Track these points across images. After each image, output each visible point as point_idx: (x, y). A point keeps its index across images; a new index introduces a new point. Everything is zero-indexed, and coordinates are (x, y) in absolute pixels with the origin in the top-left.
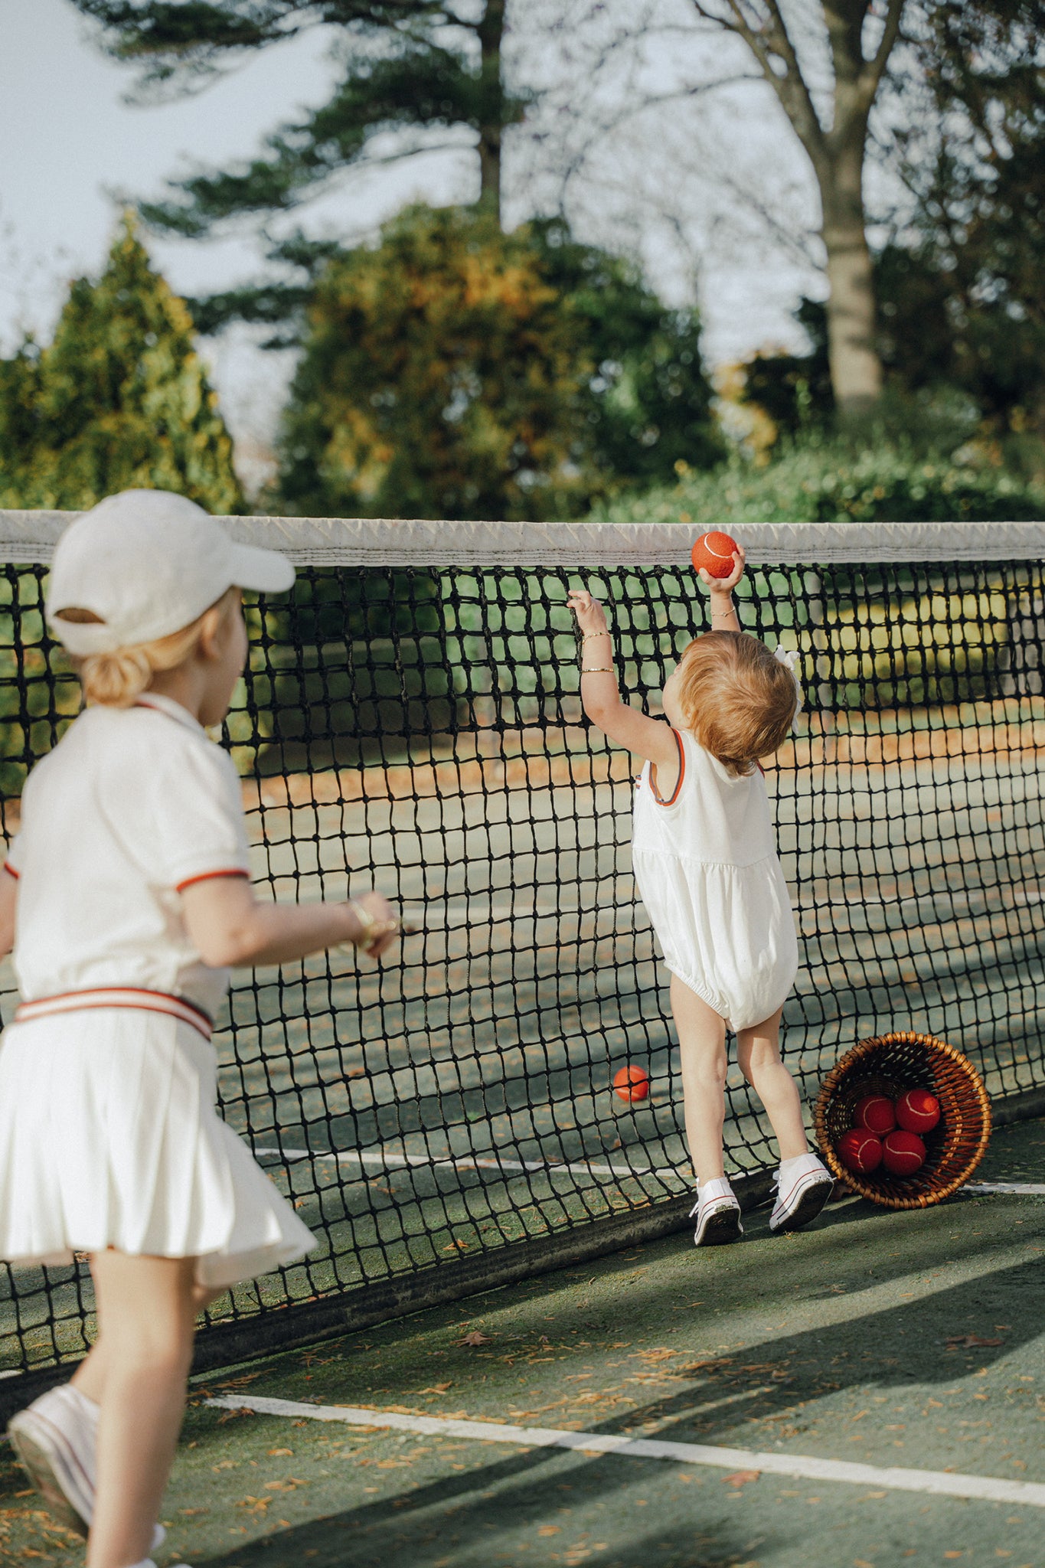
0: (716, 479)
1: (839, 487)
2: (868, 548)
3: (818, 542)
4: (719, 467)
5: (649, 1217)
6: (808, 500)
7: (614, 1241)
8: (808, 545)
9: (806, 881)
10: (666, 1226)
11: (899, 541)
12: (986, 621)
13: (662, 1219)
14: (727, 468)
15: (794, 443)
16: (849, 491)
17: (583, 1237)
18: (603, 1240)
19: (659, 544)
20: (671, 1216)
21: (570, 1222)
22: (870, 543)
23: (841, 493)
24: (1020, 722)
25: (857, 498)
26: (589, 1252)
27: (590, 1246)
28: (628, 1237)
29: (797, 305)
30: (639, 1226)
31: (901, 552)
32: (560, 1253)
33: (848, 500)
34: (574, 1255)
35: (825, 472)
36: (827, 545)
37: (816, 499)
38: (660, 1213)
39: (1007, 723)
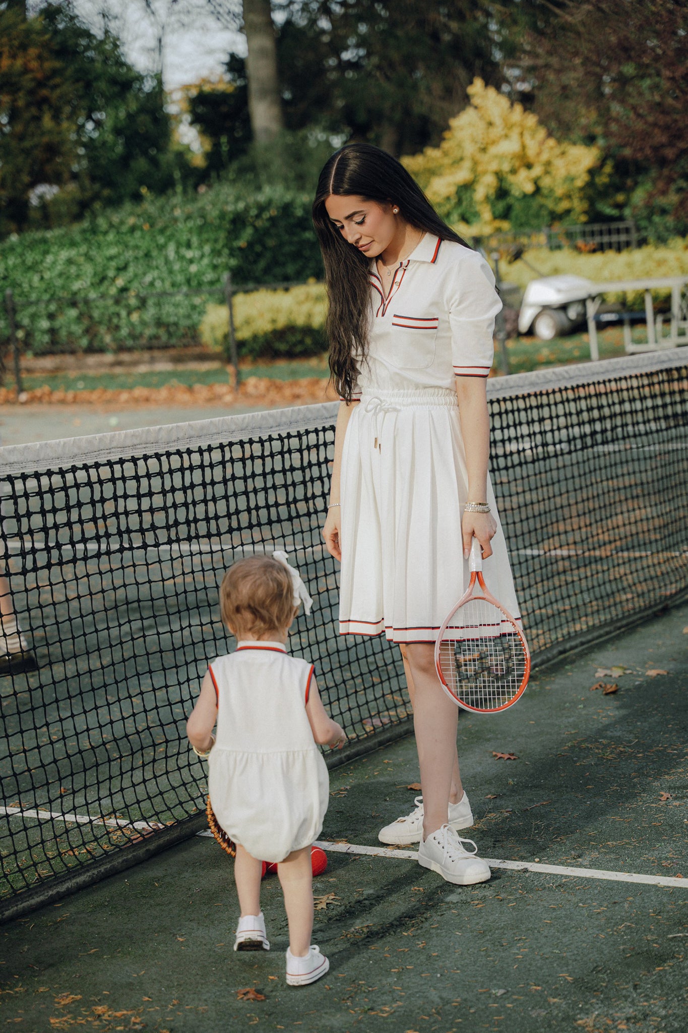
0: (168, 199)
1: (247, 209)
2: (213, 434)
3: (181, 435)
4: (170, 192)
5: (80, 874)
6: (227, 218)
7: (58, 892)
8: (174, 438)
9: (179, 649)
10: (93, 878)
11: (233, 427)
12: (288, 470)
13: (89, 874)
14: (175, 193)
15: (218, 176)
16: (254, 212)
17: (37, 893)
18: (51, 893)
19: (76, 451)
20: (95, 872)
21: (28, 885)
22: (215, 431)
23: (248, 212)
24: (311, 530)
25: (258, 216)
26: (42, 902)
27: (42, 898)
28: (68, 889)
29: (226, 58)
30: (74, 881)
31: (234, 434)
32: (21, 906)
33: (252, 217)
34: (31, 905)
35: (238, 199)
36: (187, 436)
37: (231, 216)
38: (88, 871)
39: (302, 532)
